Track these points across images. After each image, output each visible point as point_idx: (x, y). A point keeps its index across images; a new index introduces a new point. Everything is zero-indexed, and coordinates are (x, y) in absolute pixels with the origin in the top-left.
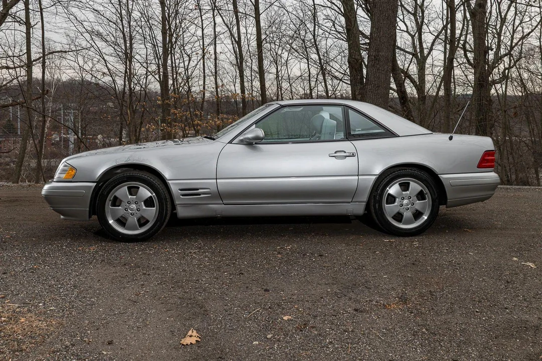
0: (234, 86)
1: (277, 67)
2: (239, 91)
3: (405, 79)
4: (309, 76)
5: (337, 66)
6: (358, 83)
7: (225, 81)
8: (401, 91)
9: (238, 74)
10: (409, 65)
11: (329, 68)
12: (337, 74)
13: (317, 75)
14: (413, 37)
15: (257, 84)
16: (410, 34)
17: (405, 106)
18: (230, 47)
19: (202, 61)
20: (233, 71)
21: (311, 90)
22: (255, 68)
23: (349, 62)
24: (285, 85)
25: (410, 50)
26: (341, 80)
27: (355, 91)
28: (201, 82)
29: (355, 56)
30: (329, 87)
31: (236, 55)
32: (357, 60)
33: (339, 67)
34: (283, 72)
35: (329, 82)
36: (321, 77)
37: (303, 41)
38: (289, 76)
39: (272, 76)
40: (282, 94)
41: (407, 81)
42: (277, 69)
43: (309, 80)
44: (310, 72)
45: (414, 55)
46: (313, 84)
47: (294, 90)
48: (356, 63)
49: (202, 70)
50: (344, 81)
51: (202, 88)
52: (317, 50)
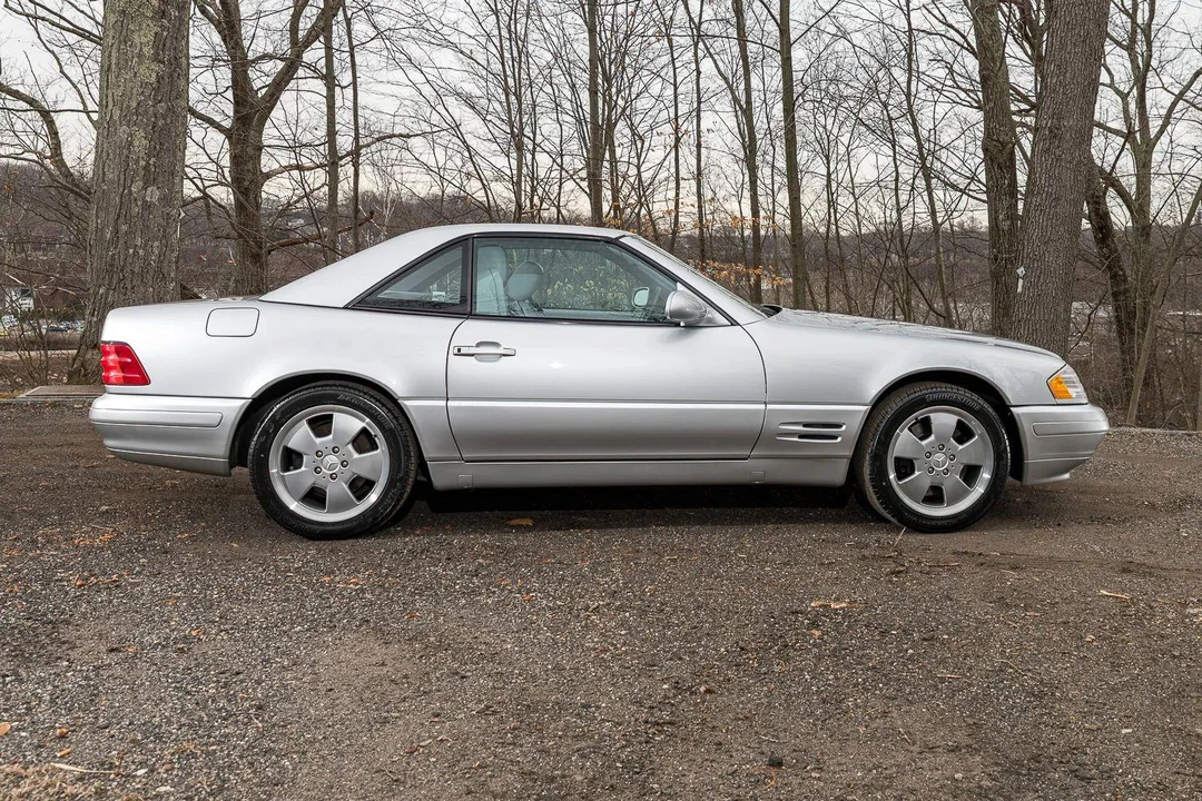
0: (740, 203)
1: (828, 163)
2: (747, 213)
3: (1106, 188)
4: (897, 180)
5: (954, 163)
6: (1005, 194)
7: (721, 194)
8: (1097, 215)
9: (747, 179)
10: (1117, 158)
11: (937, 165)
12: (954, 178)
13: (915, 177)
14: (1124, 97)
15: (783, 198)
16: (1118, 92)
17: (1107, 246)
18: (732, 123)
19: (673, 154)
20: (736, 173)
21: (899, 210)
22: (781, 164)
23: (985, 150)
24: (845, 201)
25: (1119, 125)
26: (963, 192)
27: (996, 212)
28: (671, 194)
29: (998, 135)
30: (938, 205)
31: (743, 139)
32: (1004, 145)
33: (959, 163)
34: (842, 174)
35: (939, 193)
36: (920, 183)
37: (885, 105)
38: (852, 179)
39: (819, 183)
40: (836, 221)
41: (1111, 192)
42: (828, 168)
43: (897, 189)
44: (897, 173)
45: (1128, 136)
46: (904, 197)
47: (862, 212)
48: (1001, 151)
49: (673, 170)
50: (971, 193)
51: (672, 206)
52: (914, 124)
